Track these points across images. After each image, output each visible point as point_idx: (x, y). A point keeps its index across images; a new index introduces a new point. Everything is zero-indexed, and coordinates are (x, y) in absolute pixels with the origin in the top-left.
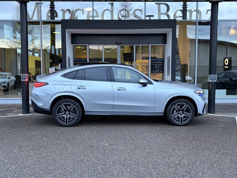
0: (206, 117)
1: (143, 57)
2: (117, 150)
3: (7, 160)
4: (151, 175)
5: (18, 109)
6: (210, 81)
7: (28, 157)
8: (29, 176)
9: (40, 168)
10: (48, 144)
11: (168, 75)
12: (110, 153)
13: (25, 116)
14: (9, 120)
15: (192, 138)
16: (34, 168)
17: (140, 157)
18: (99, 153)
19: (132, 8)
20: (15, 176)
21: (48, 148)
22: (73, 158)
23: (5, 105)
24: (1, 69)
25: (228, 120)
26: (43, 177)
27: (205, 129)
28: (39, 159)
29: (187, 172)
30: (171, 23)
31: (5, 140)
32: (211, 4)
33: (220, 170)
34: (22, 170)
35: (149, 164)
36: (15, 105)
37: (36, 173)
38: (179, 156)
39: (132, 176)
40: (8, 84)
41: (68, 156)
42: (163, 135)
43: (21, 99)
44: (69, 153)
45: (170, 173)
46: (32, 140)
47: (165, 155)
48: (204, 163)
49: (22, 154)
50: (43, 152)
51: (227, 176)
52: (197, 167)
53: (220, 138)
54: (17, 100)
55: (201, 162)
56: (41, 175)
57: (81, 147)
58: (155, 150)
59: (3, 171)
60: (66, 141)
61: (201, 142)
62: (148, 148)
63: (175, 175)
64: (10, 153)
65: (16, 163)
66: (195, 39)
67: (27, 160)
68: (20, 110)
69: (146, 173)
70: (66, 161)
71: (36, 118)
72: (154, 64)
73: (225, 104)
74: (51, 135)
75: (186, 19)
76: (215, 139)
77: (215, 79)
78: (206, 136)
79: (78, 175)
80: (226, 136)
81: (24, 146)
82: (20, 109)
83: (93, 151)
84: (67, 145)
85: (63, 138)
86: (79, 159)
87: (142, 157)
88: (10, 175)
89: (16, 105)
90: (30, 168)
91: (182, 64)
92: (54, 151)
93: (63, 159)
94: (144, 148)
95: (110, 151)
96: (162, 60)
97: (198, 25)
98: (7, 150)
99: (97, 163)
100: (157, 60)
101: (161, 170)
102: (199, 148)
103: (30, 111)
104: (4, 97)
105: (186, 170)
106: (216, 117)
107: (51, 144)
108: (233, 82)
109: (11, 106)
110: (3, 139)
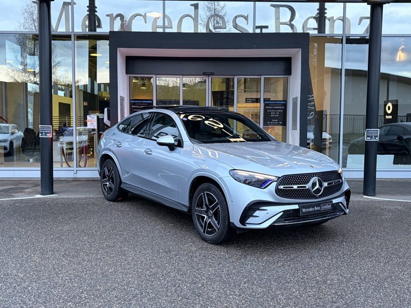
0: (361, 201)
1: (246, 99)
2: (213, 257)
3: (22, 273)
4: (277, 300)
5: (33, 186)
6: (369, 139)
7: (58, 268)
8: (63, 302)
9: (81, 287)
10: (91, 247)
11: (294, 128)
12: (202, 262)
14: (19, 205)
16: (71, 288)
17: (254, 269)
18: (182, 262)
19: (226, 14)
20: (38, 301)
21: (93, 254)
22: (137, 271)
23: (9, 179)
25: (400, 208)
26: (88, 302)
27: (361, 222)
28: (78, 272)
29: (338, 295)
31: (15, 239)
32: (369, 6)
33: (396, 293)
34: (51, 292)
35: (270, 282)
36: (27, 180)
37: (75, 297)
38: (321, 269)
39: (243, 302)
40: (11, 143)
41: (128, 267)
43: (40, 169)
44: (129, 262)
45: (309, 297)
46: (63, 240)
47: (296, 265)
48: (367, 280)
49: (47, 263)
50: (84, 260)
51: (408, 303)
52: (355, 287)
53: (389, 237)
54: (32, 171)
55: (361, 279)
56: (84, 300)
57: (149, 251)
58: (279, 258)
59: (17, 292)
60: (123, 242)
61: (357, 244)
63: (318, 301)
64: (26, 261)
65: (39, 278)
66: (341, 69)
67: (57, 273)
68: (36, 188)
69: (268, 296)
70: (126, 275)
71: (66, 203)
72: (269, 109)
74: (95, 231)
75: (324, 33)
76: (381, 239)
77: (377, 136)
78: (365, 234)
79: (149, 300)
80: (398, 235)
81: (50, 250)
82: (35, 186)
83: (171, 258)
84: (125, 249)
85: (116, 236)
86: (148, 272)
87: (258, 270)
88: (30, 300)
89: (28, 179)
90: (64, 287)
91: (317, 110)
92: (104, 258)
93: (120, 272)
95: (201, 259)
96: (283, 102)
97: (346, 43)
98: (20, 256)
99: (180, 280)
100: (274, 104)
101: (294, 292)
102: (355, 254)
103: (55, 190)
104: (5, 166)
105: (336, 292)
106: (379, 202)
107: (96, 246)
108: (403, 141)
109: (20, 180)
110: (12, 238)
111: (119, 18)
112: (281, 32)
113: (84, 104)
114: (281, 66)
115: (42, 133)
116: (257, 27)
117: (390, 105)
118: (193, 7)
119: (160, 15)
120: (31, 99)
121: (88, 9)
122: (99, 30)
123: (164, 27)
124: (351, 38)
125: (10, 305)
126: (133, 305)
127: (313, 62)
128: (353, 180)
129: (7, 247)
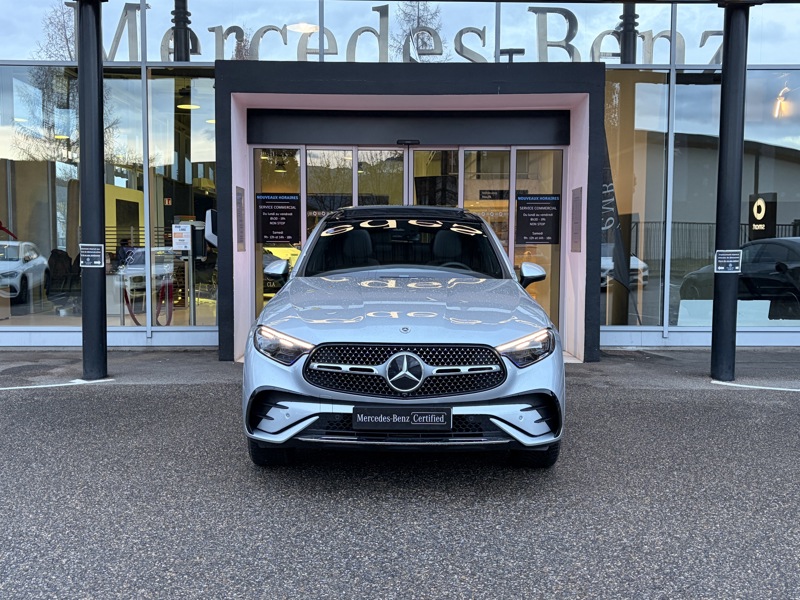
0: (707, 391)
1: (480, 192)
2: (421, 500)
3: (49, 532)
4: (545, 584)
5: (68, 363)
6: (720, 270)
7: (119, 522)
8: (130, 588)
9: (163, 559)
10: (182, 480)
11: (576, 248)
12: (398, 509)
14: (40, 399)
15: (668, 463)
16: (144, 560)
17: (500, 524)
18: (360, 509)
20: (81, 586)
21: (186, 494)
22: (273, 527)
23: (21, 349)
24: (3, 229)
25: (782, 403)
26: (177, 588)
27: (707, 432)
28: (157, 529)
29: (664, 574)
30: (587, 77)
31: (34, 465)
32: (723, 10)
33: (778, 569)
34: (105, 568)
35: (532, 549)
36: (55, 351)
37: (151, 578)
38: (631, 523)
39: (480, 586)
40: (24, 278)
41: (254, 519)
43: (81, 329)
44: (256, 511)
45: (609, 577)
46: (128, 467)
47: (582, 516)
48: (720, 545)
49: (96, 512)
50: (168, 507)
52: (697, 558)
53: (763, 460)
54: (68, 335)
55: (709, 542)
56: (170, 584)
58: (549, 501)
59: (40, 568)
61: (699, 473)
63: (626, 585)
64: (57, 508)
65: (82, 542)
66: (667, 134)
67: (116, 532)
68: (73, 367)
69: (527, 576)
70: (251, 535)
71: (133, 395)
72: (527, 212)
73: (764, 349)
74: (190, 450)
75: (634, 62)
76: (747, 465)
77: (737, 264)
78: (715, 455)
79: (297, 583)
80: (781, 456)
81: (102, 487)
82: (72, 363)
83: (338, 502)
85: (230, 458)
86: (293, 529)
87: (509, 526)
88: (64, 584)
89: (57, 349)
90: (130, 558)
91: (620, 213)
92: (206, 501)
93: (239, 530)
94: (511, 493)
95: (397, 505)
96: (553, 198)
97: (677, 83)
98: (45, 499)
99: (356, 545)
100: (536, 201)
101: (578, 569)
102: (696, 494)
103: (110, 370)
104: (13, 324)
105: (661, 569)
106: (740, 392)
107: (193, 478)
108: (788, 274)
109: (43, 352)
110: (28, 463)
111: (234, 34)
112: (549, 61)
113: (164, 202)
114: (549, 127)
115: (85, 259)
116: (503, 52)
117: (760, 202)
118: (378, 14)
119: (314, 28)
120: (62, 193)
121: (173, 17)
122: (194, 59)
123: (322, 52)
124: (685, 72)
125: (26, 593)
126: (264, 594)
127: (612, 119)
128: (691, 349)
129: (18, 480)
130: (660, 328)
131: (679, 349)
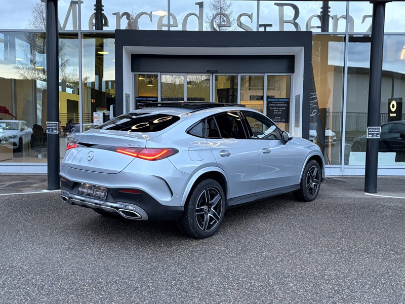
0: (362, 198)
1: (250, 96)
2: (214, 252)
3: (27, 266)
4: (274, 295)
5: (40, 182)
6: (370, 137)
7: (62, 262)
8: (66, 294)
9: (83, 280)
10: (95, 241)
11: (297, 125)
13: (53, 193)
14: (26, 199)
15: (340, 234)
16: (73, 281)
17: (253, 264)
18: (183, 256)
19: (232, 12)
20: (42, 293)
21: (96, 248)
22: (139, 265)
23: (18, 174)
24: (10, 114)
25: (400, 205)
26: (89, 295)
27: (361, 219)
28: (81, 265)
29: (334, 290)
30: (303, 38)
31: (21, 232)
32: (372, 5)
33: (392, 289)
34: (54, 284)
35: (269, 277)
36: (35, 176)
37: (77, 289)
38: (320, 264)
39: (241, 295)
40: (21, 139)
41: (130, 261)
42: (290, 227)
43: (47, 164)
44: (131, 256)
45: (306, 291)
46: (68, 234)
47: (295, 261)
48: (364, 276)
49: (51, 256)
50: (87, 254)
52: (351, 283)
53: (388, 233)
54: (39, 167)
55: (358, 274)
56: (86, 293)
58: (279, 253)
59: (22, 284)
61: (356, 240)
62: (265, 249)
63: (315, 296)
64: (31, 255)
65: (43, 271)
66: (344, 67)
67: (60, 266)
68: (43, 183)
69: (265, 291)
70: (128, 268)
72: (272, 107)
73: (393, 177)
75: (328, 31)
76: (380, 236)
77: (378, 134)
78: (364, 231)
79: (149, 293)
80: (398, 231)
81: (54, 244)
82: (43, 181)
83: (172, 252)
86: (149, 266)
87: (257, 265)
88: (33, 292)
89: (35, 174)
90: (66, 279)
91: (320, 108)
92: (106, 251)
93: (122, 266)
94: (260, 249)
95: (202, 254)
96: (286, 100)
97: (349, 41)
98: (26, 249)
99: (180, 274)
100: (277, 101)
101: (291, 287)
102: (353, 250)
104: (14, 162)
105: (333, 288)
106: (380, 199)
110: (18, 231)
111: (125, 16)
112: (285, 30)
113: (91, 101)
114: (284, 64)
115: (49, 129)
116: (261, 26)
117: (394, 102)
118: (198, 6)
119: (165, 13)
120: (39, 96)
121: (95, 7)
122: (105, 29)
123: (169, 25)
124: (354, 36)
125: (14, 296)
126: (133, 298)
127: (316, 60)
128: (355, 177)
129: (13, 240)
130: (340, 166)
131: (349, 177)
